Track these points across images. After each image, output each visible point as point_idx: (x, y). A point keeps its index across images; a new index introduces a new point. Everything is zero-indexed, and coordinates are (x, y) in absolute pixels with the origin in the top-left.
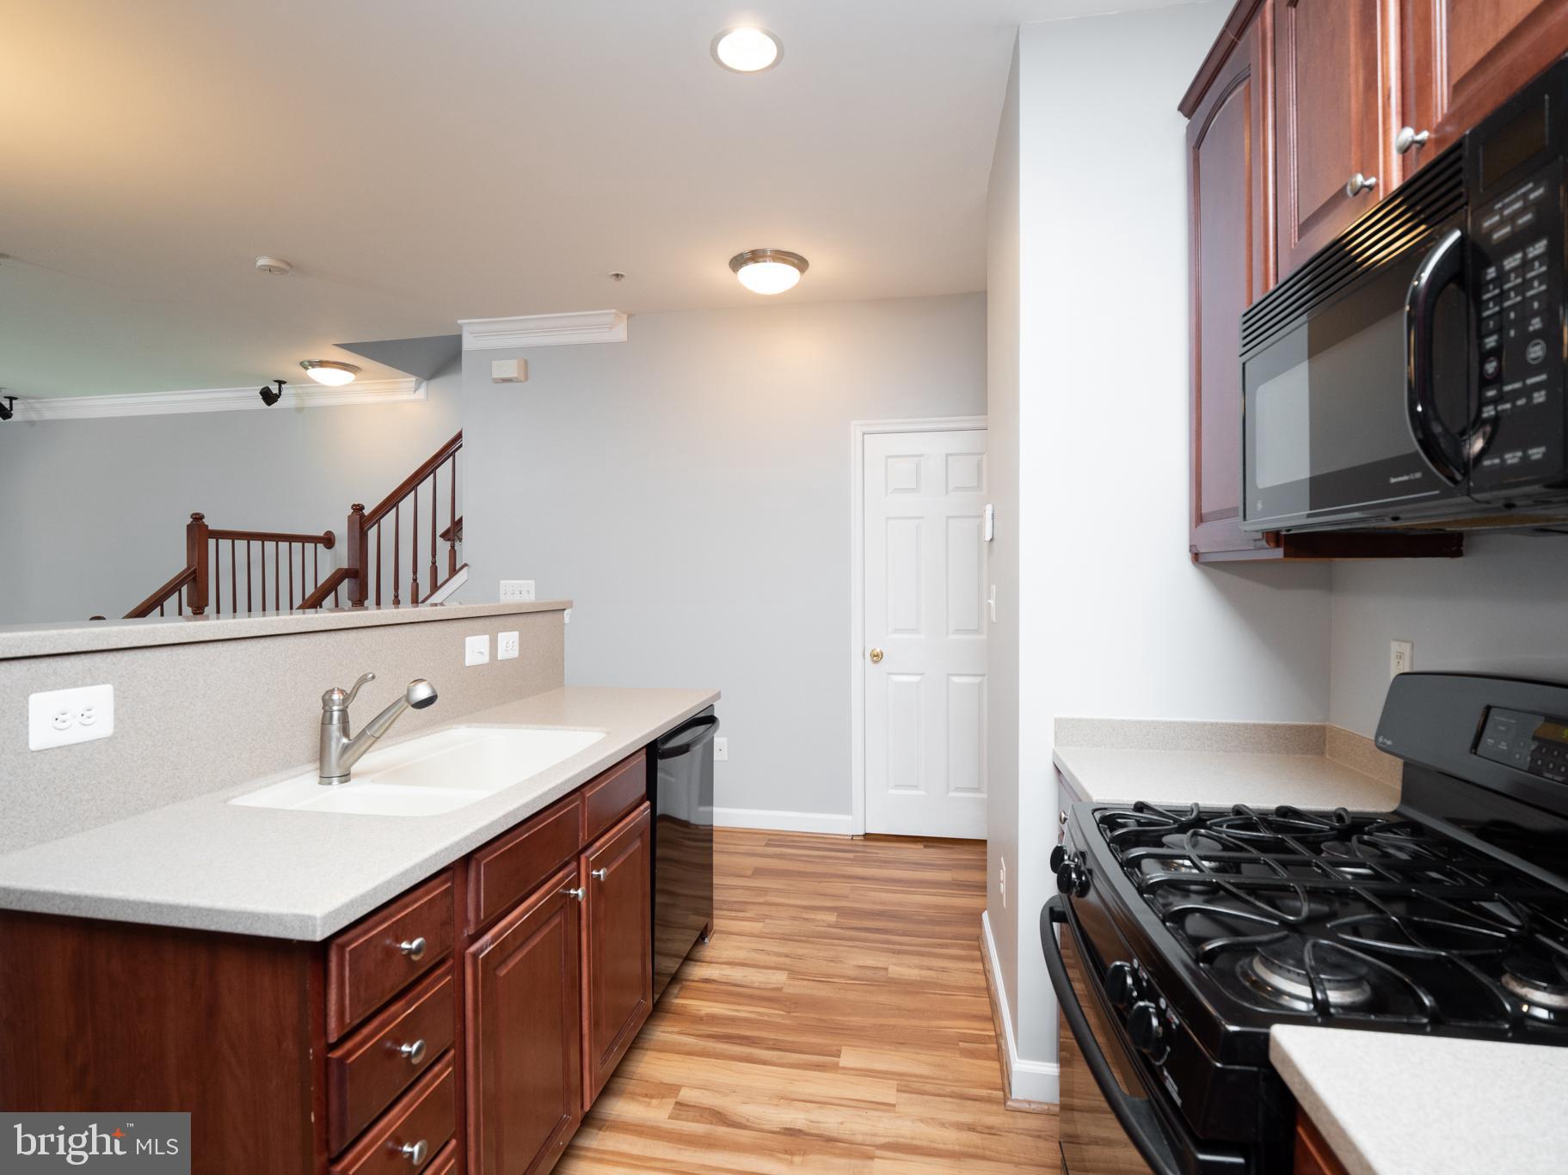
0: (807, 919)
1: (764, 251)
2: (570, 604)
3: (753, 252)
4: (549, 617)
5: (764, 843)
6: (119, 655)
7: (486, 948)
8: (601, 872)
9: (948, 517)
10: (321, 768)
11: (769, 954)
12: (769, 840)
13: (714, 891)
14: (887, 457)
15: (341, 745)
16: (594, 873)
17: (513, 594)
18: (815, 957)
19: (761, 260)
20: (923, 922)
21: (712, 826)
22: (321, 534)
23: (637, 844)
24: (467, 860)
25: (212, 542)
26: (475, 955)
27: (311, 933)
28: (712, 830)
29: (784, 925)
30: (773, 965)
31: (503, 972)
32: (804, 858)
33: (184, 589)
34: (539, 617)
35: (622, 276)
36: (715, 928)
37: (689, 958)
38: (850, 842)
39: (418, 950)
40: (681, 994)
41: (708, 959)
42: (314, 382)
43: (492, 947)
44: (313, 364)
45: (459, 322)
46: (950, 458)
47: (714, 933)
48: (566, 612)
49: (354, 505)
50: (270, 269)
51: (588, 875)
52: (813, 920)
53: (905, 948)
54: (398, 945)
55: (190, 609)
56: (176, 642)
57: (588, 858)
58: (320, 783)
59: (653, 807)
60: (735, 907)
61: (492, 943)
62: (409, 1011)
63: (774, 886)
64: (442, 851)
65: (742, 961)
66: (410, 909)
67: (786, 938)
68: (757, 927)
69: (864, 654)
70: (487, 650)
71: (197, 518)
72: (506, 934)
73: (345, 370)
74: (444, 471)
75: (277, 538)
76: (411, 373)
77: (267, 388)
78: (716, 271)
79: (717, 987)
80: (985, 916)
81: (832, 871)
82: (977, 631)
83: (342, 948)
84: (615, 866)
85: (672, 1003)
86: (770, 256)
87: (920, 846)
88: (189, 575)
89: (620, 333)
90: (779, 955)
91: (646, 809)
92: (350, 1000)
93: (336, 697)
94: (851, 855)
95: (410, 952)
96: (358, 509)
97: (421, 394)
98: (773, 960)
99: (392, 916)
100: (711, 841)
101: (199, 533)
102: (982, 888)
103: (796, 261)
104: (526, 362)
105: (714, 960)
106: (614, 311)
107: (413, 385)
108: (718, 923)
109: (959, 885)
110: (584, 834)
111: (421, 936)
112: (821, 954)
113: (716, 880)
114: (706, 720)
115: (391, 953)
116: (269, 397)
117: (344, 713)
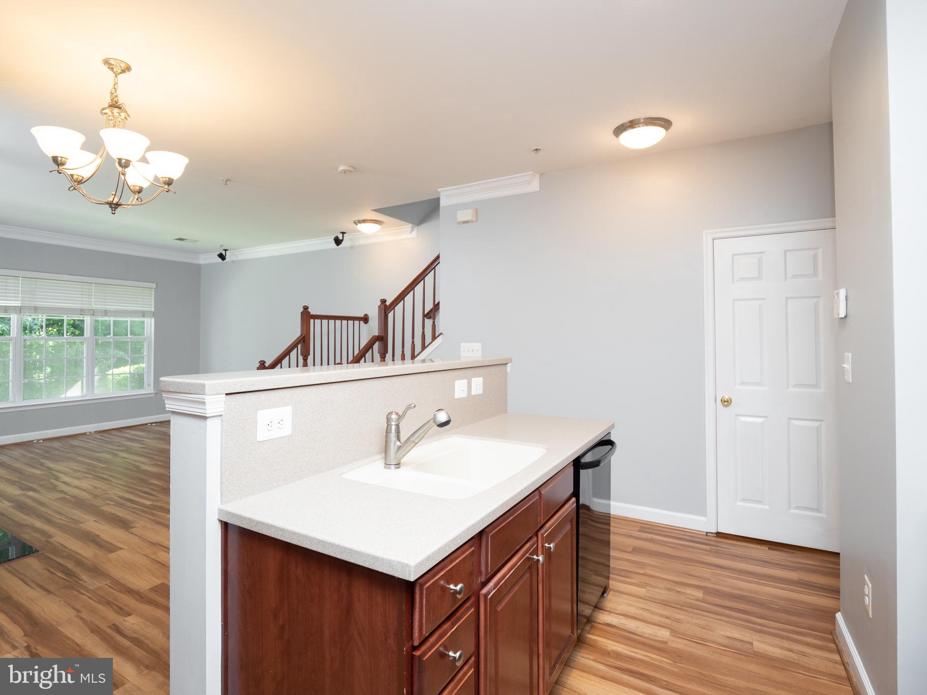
0: (679, 592)
1: (639, 120)
2: (510, 360)
3: (631, 122)
4: (500, 368)
5: (638, 529)
6: (294, 390)
7: (491, 591)
8: (552, 545)
9: (787, 298)
10: (386, 458)
11: (653, 614)
12: (641, 527)
13: (611, 560)
14: (733, 255)
15: (396, 446)
16: (546, 545)
17: (468, 351)
18: (691, 623)
19: (637, 126)
20: (778, 610)
21: (610, 514)
22: (362, 315)
23: (568, 527)
24: (481, 533)
25: (312, 321)
26: (486, 596)
27: (408, 575)
28: (610, 517)
29: (663, 594)
30: (657, 622)
31: (499, 608)
32: (670, 545)
33: (299, 346)
34: (493, 369)
35: (539, 149)
36: (610, 587)
37: (597, 607)
38: (705, 537)
39: (460, 592)
40: (592, 631)
41: (608, 609)
42: (360, 231)
43: (494, 591)
44: (360, 222)
45: (439, 190)
46: (788, 253)
47: (610, 591)
48: (508, 365)
49: (381, 300)
50: (345, 172)
51: (543, 546)
52: (684, 594)
53: (765, 629)
54: (448, 586)
55: (301, 357)
56: (320, 383)
57: (542, 535)
58: (385, 467)
59: (578, 501)
60: (622, 573)
61: (494, 588)
62: (453, 630)
63: (650, 562)
64: (471, 527)
65: (633, 615)
66: (454, 564)
67: (665, 604)
68: (642, 591)
69: (716, 400)
70: (466, 389)
71: (306, 308)
72: (501, 583)
73: (376, 223)
74: (429, 278)
75: (342, 318)
76: (409, 222)
77: (337, 236)
78: (603, 138)
79: (617, 631)
80: (839, 616)
81: (694, 557)
82: (815, 386)
83: (422, 586)
84: (557, 541)
85: (587, 637)
86: (642, 123)
87: (765, 548)
88: (301, 339)
89: (535, 186)
90: (661, 616)
91: (573, 504)
92: (426, 620)
93: (394, 417)
94: (708, 548)
95: (456, 592)
96: (383, 301)
97: (414, 233)
98: (657, 619)
99: (446, 567)
100: (609, 524)
101: (306, 316)
102: (835, 592)
103: (663, 123)
104: (476, 210)
105: (612, 610)
106: (532, 173)
107: (410, 229)
108: (613, 584)
109: (804, 584)
110: (541, 518)
111: (461, 583)
112: (694, 621)
113: (613, 553)
114: (606, 443)
115: (444, 589)
116: (338, 241)
117: (398, 426)
